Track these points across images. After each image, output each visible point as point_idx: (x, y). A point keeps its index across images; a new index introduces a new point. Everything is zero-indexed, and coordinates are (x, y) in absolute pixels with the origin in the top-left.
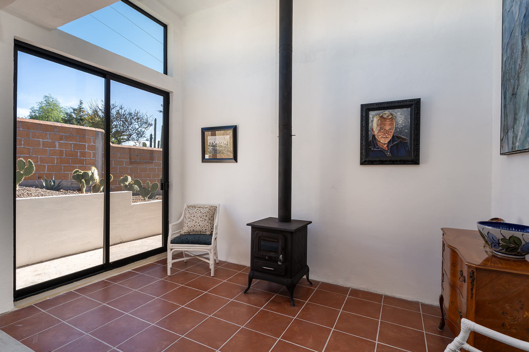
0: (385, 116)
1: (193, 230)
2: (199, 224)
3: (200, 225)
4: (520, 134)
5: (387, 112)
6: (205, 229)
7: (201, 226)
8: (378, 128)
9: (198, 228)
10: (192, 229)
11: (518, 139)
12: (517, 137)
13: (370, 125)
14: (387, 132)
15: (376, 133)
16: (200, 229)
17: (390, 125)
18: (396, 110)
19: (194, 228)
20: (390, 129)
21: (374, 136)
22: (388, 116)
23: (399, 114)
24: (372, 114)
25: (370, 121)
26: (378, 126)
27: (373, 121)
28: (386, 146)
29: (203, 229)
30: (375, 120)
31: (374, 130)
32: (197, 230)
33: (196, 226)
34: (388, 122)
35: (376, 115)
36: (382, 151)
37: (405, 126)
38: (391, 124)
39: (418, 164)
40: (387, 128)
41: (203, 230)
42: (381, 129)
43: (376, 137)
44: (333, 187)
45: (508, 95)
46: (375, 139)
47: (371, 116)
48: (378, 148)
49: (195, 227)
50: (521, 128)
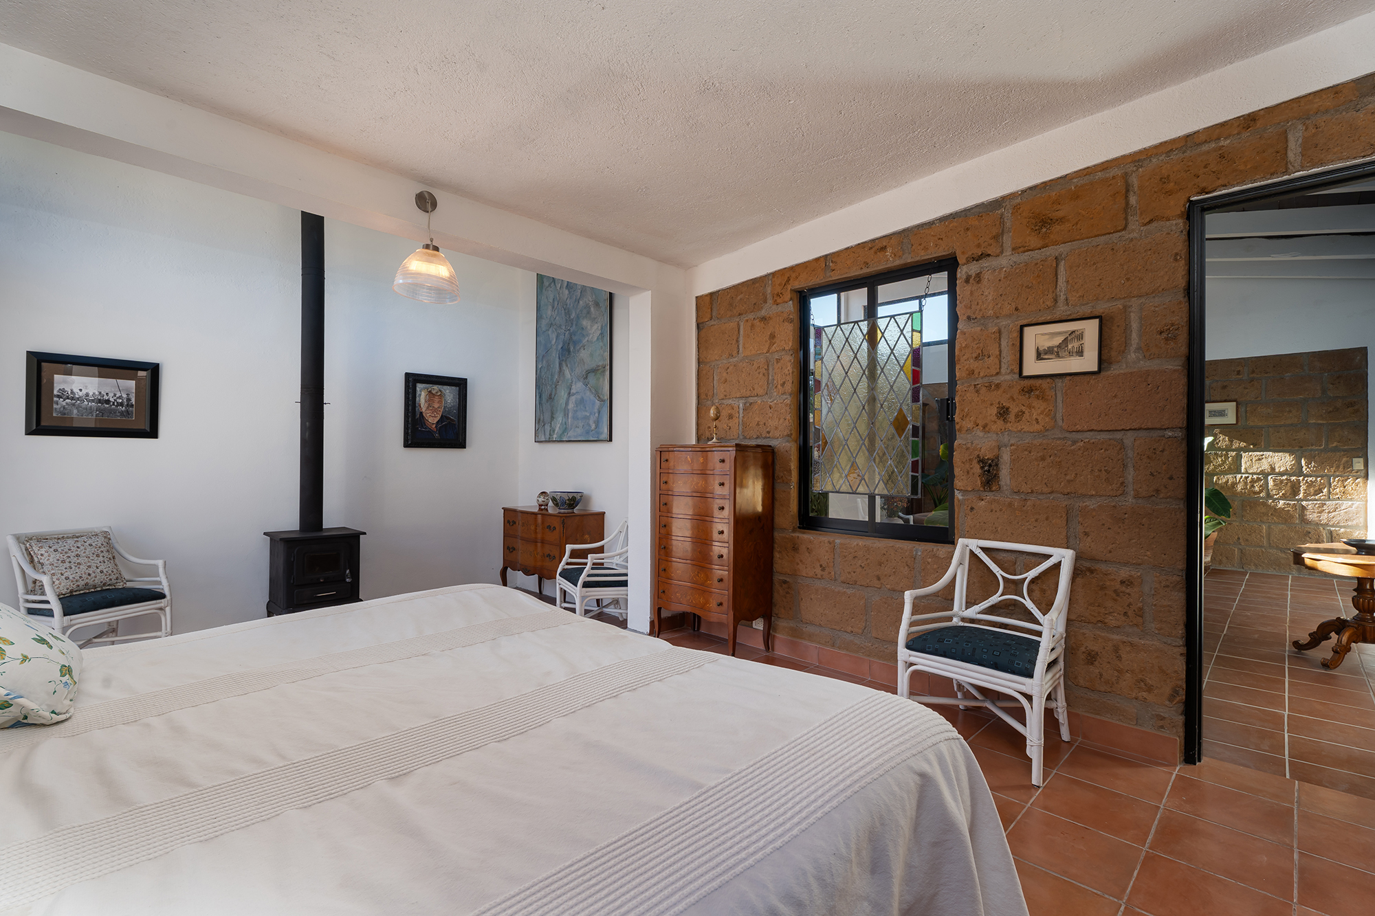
0: (434, 392)
1: (87, 584)
2: (98, 570)
3: (102, 572)
4: (557, 429)
5: (436, 388)
6: (115, 577)
7: (105, 572)
8: (426, 405)
9: (98, 577)
10: (81, 583)
11: (556, 432)
12: (554, 431)
13: (417, 399)
14: (435, 410)
15: (423, 410)
16: (104, 579)
17: (438, 403)
18: (445, 387)
19: (87, 581)
20: (439, 407)
21: (421, 413)
22: (437, 393)
23: (448, 391)
24: (419, 386)
25: (417, 395)
26: (426, 402)
27: (420, 395)
28: (434, 426)
29: (111, 577)
30: (423, 394)
31: (422, 406)
32: (96, 582)
33: (93, 575)
34: (437, 399)
35: (425, 389)
36: (430, 432)
37: (453, 406)
38: (440, 402)
39: (464, 447)
40: (436, 406)
41: (111, 580)
42: (429, 406)
43: (424, 415)
44: (365, 477)
45: (545, 397)
46: (423, 416)
47: (418, 389)
48: (426, 428)
49: (89, 578)
50: (559, 425)
